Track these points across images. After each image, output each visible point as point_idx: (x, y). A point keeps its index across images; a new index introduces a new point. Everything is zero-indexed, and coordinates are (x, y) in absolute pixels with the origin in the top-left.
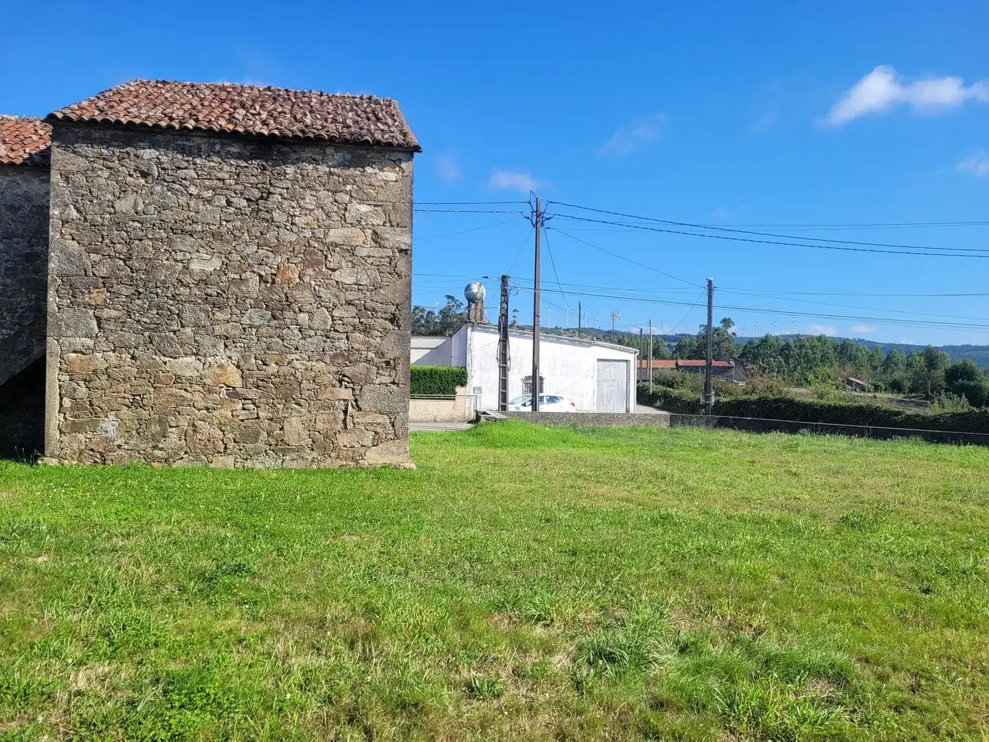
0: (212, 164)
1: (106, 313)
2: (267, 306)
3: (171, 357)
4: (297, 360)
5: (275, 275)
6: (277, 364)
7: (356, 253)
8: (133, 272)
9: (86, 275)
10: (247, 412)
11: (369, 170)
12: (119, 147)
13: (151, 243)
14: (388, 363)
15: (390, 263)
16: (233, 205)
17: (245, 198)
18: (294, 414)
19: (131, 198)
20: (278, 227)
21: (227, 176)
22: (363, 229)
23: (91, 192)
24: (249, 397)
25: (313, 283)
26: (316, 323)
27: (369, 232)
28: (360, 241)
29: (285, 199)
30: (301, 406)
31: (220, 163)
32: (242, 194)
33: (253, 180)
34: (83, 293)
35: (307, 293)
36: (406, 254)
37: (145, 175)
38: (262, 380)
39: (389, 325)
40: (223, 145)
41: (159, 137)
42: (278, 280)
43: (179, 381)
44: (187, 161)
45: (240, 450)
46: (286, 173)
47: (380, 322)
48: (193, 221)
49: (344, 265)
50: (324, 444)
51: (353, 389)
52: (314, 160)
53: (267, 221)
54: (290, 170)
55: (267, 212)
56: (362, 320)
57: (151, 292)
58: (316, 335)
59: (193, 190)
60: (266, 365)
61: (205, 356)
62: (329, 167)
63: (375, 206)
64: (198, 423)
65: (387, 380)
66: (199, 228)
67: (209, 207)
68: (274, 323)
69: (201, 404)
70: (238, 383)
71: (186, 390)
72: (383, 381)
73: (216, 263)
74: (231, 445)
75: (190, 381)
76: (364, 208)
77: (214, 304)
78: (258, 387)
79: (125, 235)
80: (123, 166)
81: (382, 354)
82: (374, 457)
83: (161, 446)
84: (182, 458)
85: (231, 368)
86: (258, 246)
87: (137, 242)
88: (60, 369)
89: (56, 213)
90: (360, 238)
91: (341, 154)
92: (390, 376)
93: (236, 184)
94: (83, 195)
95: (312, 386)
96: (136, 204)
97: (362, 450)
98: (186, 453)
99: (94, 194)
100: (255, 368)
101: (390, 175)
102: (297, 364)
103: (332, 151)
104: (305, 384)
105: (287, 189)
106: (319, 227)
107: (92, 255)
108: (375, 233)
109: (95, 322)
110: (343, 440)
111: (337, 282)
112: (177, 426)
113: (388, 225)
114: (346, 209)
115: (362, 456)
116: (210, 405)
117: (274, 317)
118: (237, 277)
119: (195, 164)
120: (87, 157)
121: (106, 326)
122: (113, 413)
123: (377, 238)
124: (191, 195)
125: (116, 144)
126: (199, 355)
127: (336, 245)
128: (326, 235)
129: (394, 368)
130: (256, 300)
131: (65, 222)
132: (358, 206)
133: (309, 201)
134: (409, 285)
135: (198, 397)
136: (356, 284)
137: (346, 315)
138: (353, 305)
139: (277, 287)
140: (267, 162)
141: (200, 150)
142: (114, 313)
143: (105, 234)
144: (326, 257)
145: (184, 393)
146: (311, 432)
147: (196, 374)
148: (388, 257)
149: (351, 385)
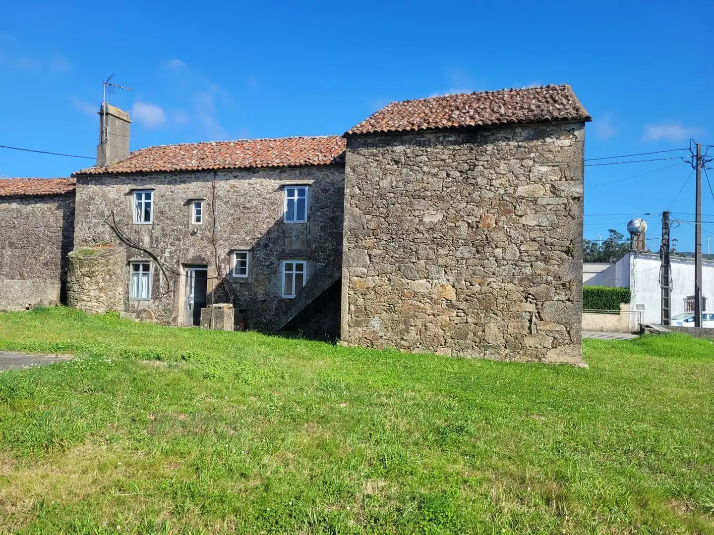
0: (438, 150)
1: (375, 252)
2: (473, 244)
3: (412, 280)
4: (494, 282)
5: (479, 222)
6: (480, 285)
7: (538, 202)
8: (389, 225)
9: (363, 229)
10: (460, 318)
11: (548, 140)
12: (382, 147)
13: (400, 206)
14: (564, 285)
15: (565, 209)
16: (450, 176)
17: (459, 171)
18: (492, 320)
19: (389, 178)
20: (481, 188)
21: (447, 157)
22: (543, 185)
23: (366, 177)
24: (461, 308)
25: (505, 226)
26: (508, 256)
27: (548, 186)
28: (541, 193)
29: (486, 168)
30: (497, 315)
31: (443, 149)
32: (456, 168)
33: (464, 158)
34: (362, 240)
35: (501, 234)
36: (579, 200)
37: (397, 162)
38: (470, 296)
39: (565, 256)
40: (445, 137)
41: (406, 138)
42: (480, 225)
43: (416, 295)
44: (422, 151)
45: (456, 344)
46: (486, 150)
47: (557, 254)
48: (425, 190)
49: (528, 211)
50: (515, 344)
51: (536, 304)
52: (507, 138)
53: (474, 184)
54: (489, 148)
55: (474, 179)
56: (543, 252)
57: (400, 238)
58: (508, 264)
59: (426, 169)
60: (472, 285)
61: (432, 279)
62: (518, 142)
63: (553, 166)
64: (428, 324)
65: (564, 298)
66: (429, 193)
67: (435, 179)
68: (478, 256)
69: (430, 311)
70: (454, 298)
71: (420, 302)
72: (560, 299)
73: (440, 217)
74: (449, 340)
75: (423, 295)
76: (544, 169)
77: (438, 244)
78: (467, 301)
79: (385, 202)
80: (384, 158)
81: (559, 278)
82: (553, 357)
83: (405, 338)
84: (418, 347)
85: (449, 288)
86: (467, 203)
87: (392, 206)
88: (349, 287)
89: (348, 191)
91: (526, 132)
92: (566, 295)
93: (453, 161)
94: (362, 179)
95: (505, 301)
96: (391, 182)
97: (544, 351)
98: (421, 344)
99: (368, 178)
100: (465, 288)
101: (565, 142)
102: (494, 285)
103: (520, 130)
104: (500, 300)
105: (487, 161)
106: (510, 186)
107: (367, 216)
108: (553, 186)
109: (368, 258)
110: (529, 342)
111: (524, 225)
112: (415, 326)
113: (564, 179)
114: (530, 171)
115: (544, 355)
116: (436, 312)
117: (478, 252)
118: (453, 225)
119: (427, 152)
120: (365, 155)
121: (374, 260)
122: (378, 315)
123: (555, 191)
124: (424, 172)
125: (381, 145)
126: (428, 278)
127: (523, 198)
128: (515, 191)
129: (569, 289)
130: (465, 240)
131: (352, 197)
132: (540, 168)
133: (503, 168)
134: (581, 224)
135: (428, 306)
136: (538, 226)
137: (530, 249)
138: (535, 241)
139: (480, 231)
140: (473, 145)
141: (430, 142)
142: (379, 252)
143: (374, 202)
144: (515, 207)
145: (419, 304)
146: (505, 335)
147: (427, 291)
148: (563, 204)
149: (535, 301)
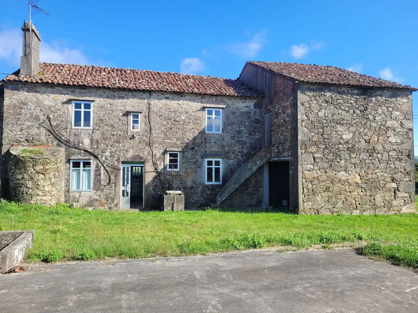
0: (349, 97)
1: (317, 155)
2: (368, 151)
3: (338, 172)
4: (378, 172)
5: (370, 139)
6: (371, 174)
7: (396, 130)
8: (325, 139)
9: (310, 141)
10: (363, 193)
11: (398, 98)
12: (319, 92)
13: (330, 128)
14: (407, 173)
15: (406, 134)
16: (355, 113)
17: (359, 110)
18: (378, 193)
19: (323, 111)
20: (370, 121)
21: (353, 102)
22: (397, 121)
23: (310, 109)
24: (363, 187)
25: (382, 142)
26: (384, 158)
27: (399, 122)
28: (397, 125)
29: (372, 110)
30: (380, 190)
31: (351, 97)
32: (358, 109)
33: (362, 103)
34: (309, 147)
35: (380, 146)
36: (411, 130)
37: (327, 102)
38: (367, 180)
39: (407, 159)
40: (352, 90)
41: (332, 88)
42: (371, 141)
43: (341, 181)
44: (340, 97)
45: (361, 208)
46: (372, 100)
47: (404, 157)
48: (343, 119)
49: (392, 135)
50: (389, 206)
51: (397, 183)
52: (381, 95)
53: (367, 119)
54: (373, 99)
55: (367, 115)
56: (399, 156)
57: (331, 147)
58: (384, 162)
59: (342, 107)
60: (368, 174)
61: (349, 171)
62: (386, 98)
63: (401, 112)
64: (347, 197)
65: (407, 179)
66: (345, 122)
67: (348, 114)
68: (370, 158)
69: (348, 190)
70: (359, 182)
71: (343, 185)
72: (407, 180)
73: (351, 135)
74: (358, 206)
75: (344, 181)
76: (397, 113)
77: (351, 151)
78: (366, 183)
79: (322, 125)
80: (320, 99)
81: (405, 169)
82: (405, 210)
83: (336, 207)
84: (343, 211)
85: (357, 176)
86: (364, 128)
87: (325, 128)
88: (302, 177)
89: (300, 117)
90: (396, 124)
91: (389, 93)
92: (408, 178)
93: (356, 105)
94: (308, 110)
95: (383, 182)
96: (325, 113)
97: (400, 207)
98: (344, 209)
99: (312, 110)
100: (365, 176)
101: (405, 100)
102: (378, 174)
103: (386, 92)
104: (381, 182)
105: (373, 106)
106: (383, 121)
107: (312, 133)
108: (401, 122)
109: (312, 159)
110: (395, 203)
111: (390, 142)
112: (341, 199)
113: (405, 119)
114: (392, 114)
115: (401, 209)
116: (351, 190)
117: (370, 156)
118: (358, 140)
119: (343, 98)
120: (309, 96)
121: (317, 160)
122: (320, 194)
123: (402, 124)
124: (342, 109)
125: (318, 91)
126: (346, 171)
127: (389, 127)
128: (386, 124)
129: (410, 175)
130: (364, 149)
131: (303, 121)
132: (396, 112)
133: (380, 111)
134: (413, 142)
135: (347, 187)
136: (396, 142)
137: (393, 154)
138: (395, 150)
139: (370, 144)
140: (366, 96)
141: (344, 92)
142: (319, 155)
143: (316, 125)
144: (386, 132)
145: (342, 186)
146: (384, 201)
147: (346, 178)
148: (406, 132)
149: (396, 182)
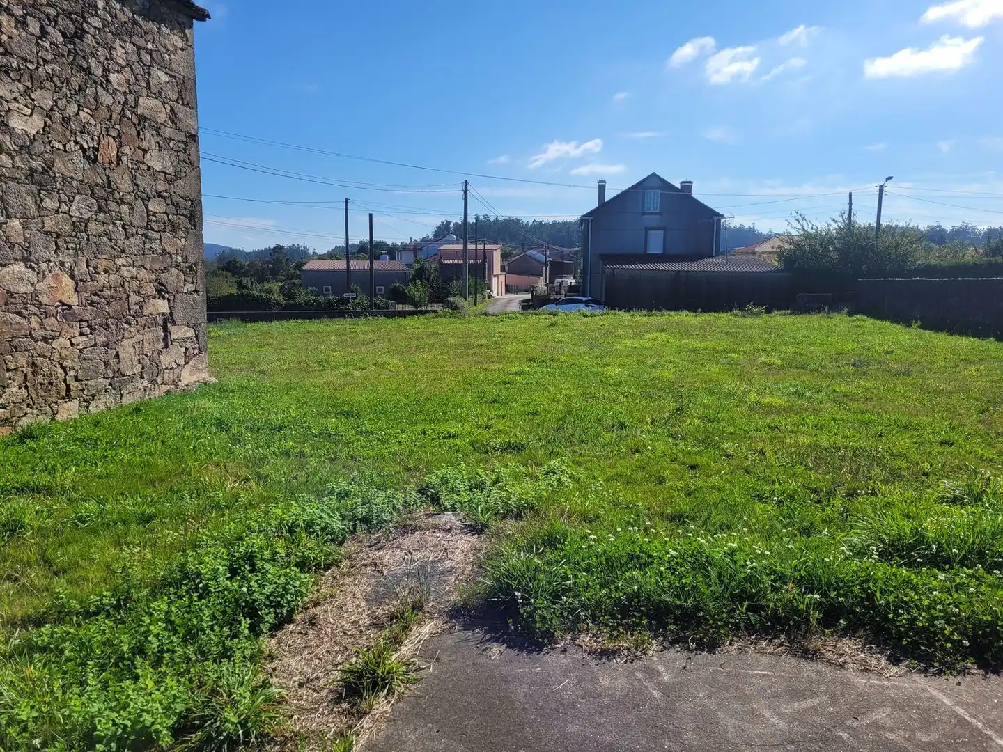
2: (92, 192)
4: (124, 266)
5: (97, 150)
6: (106, 272)
7: (161, 133)
10: (85, 338)
11: (163, 28)
14: (190, 268)
15: (185, 150)
16: (49, 37)
17: (60, 31)
18: (126, 335)
20: (95, 83)
22: (164, 103)
24: (86, 318)
25: (130, 166)
26: (136, 219)
27: (168, 108)
28: (164, 117)
29: (98, 44)
30: (130, 324)
32: (56, 23)
35: (126, 177)
36: (195, 141)
38: (96, 294)
39: (189, 225)
42: (100, 158)
43: (12, 300)
47: (183, 221)
48: (7, 50)
49: (153, 146)
50: (152, 369)
51: (169, 300)
53: (85, 70)
54: (101, 4)
55: (84, 57)
56: (170, 217)
58: (137, 233)
60: (98, 273)
61: (37, 262)
62: (134, 13)
63: (170, 76)
64: (38, 360)
65: (191, 287)
66: (15, 63)
67: (23, 33)
68: (101, 216)
69: (40, 333)
70: (73, 300)
71: (20, 314)
72: (189, 289)
73: (38, 122)
74: (74, 385)
75: (24, 299)
76: (163, 77)
77: (41, 185)
78: (92, 304)
81: (186, 257)
82: (187, 376)
84: (26, 414)
85: (66, 279)
86: (79, 106)
90: (162, 114)
92: (193, 283)
95: (139, 299)
97: (177, 371)
100: (89, 280)
101: (177, 39)
102: (124, 272)
104: (132, 297)
105: (99, 30)
106: (131, 92)
110: (166, 360)
111: (149, 168)
112: (16, 369)
113: (181, 102)
114: (149, 74)
115: (179, 376)
116: (49, 333)
117: (100, 209)
118: (61, 147)
123: (174, 117)
126: (30, 260)
127: (145, 119)
128: (136, 103)
129: (196, 274)
130: (82, 182)
132: (158, 73)
133: (119, 54)
134: (199, 177)
135: (34, 323)
136: (162, 172)
137: (158, 209)
138: (162, 197)
139: (99, 168)
144: (138, 134)
145: (19, 319)
146: (141, 356)
147: (30, 289)
148: (183, 142)
149: (167, 295)
